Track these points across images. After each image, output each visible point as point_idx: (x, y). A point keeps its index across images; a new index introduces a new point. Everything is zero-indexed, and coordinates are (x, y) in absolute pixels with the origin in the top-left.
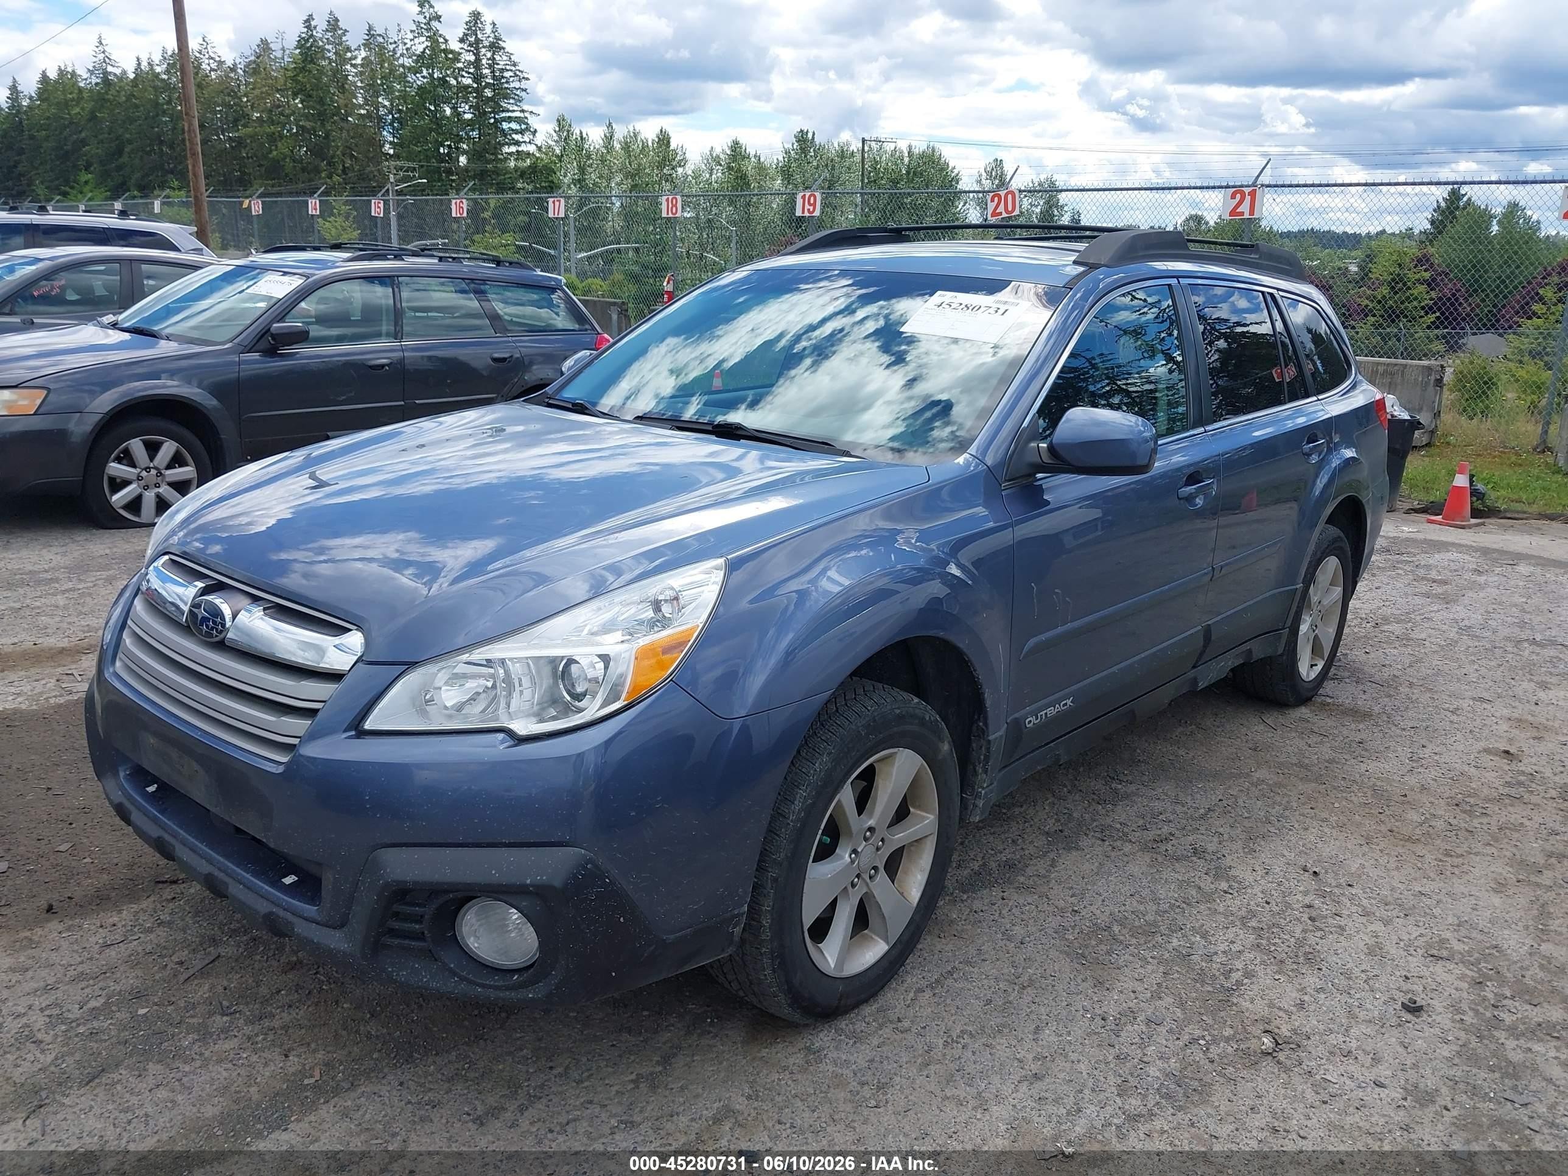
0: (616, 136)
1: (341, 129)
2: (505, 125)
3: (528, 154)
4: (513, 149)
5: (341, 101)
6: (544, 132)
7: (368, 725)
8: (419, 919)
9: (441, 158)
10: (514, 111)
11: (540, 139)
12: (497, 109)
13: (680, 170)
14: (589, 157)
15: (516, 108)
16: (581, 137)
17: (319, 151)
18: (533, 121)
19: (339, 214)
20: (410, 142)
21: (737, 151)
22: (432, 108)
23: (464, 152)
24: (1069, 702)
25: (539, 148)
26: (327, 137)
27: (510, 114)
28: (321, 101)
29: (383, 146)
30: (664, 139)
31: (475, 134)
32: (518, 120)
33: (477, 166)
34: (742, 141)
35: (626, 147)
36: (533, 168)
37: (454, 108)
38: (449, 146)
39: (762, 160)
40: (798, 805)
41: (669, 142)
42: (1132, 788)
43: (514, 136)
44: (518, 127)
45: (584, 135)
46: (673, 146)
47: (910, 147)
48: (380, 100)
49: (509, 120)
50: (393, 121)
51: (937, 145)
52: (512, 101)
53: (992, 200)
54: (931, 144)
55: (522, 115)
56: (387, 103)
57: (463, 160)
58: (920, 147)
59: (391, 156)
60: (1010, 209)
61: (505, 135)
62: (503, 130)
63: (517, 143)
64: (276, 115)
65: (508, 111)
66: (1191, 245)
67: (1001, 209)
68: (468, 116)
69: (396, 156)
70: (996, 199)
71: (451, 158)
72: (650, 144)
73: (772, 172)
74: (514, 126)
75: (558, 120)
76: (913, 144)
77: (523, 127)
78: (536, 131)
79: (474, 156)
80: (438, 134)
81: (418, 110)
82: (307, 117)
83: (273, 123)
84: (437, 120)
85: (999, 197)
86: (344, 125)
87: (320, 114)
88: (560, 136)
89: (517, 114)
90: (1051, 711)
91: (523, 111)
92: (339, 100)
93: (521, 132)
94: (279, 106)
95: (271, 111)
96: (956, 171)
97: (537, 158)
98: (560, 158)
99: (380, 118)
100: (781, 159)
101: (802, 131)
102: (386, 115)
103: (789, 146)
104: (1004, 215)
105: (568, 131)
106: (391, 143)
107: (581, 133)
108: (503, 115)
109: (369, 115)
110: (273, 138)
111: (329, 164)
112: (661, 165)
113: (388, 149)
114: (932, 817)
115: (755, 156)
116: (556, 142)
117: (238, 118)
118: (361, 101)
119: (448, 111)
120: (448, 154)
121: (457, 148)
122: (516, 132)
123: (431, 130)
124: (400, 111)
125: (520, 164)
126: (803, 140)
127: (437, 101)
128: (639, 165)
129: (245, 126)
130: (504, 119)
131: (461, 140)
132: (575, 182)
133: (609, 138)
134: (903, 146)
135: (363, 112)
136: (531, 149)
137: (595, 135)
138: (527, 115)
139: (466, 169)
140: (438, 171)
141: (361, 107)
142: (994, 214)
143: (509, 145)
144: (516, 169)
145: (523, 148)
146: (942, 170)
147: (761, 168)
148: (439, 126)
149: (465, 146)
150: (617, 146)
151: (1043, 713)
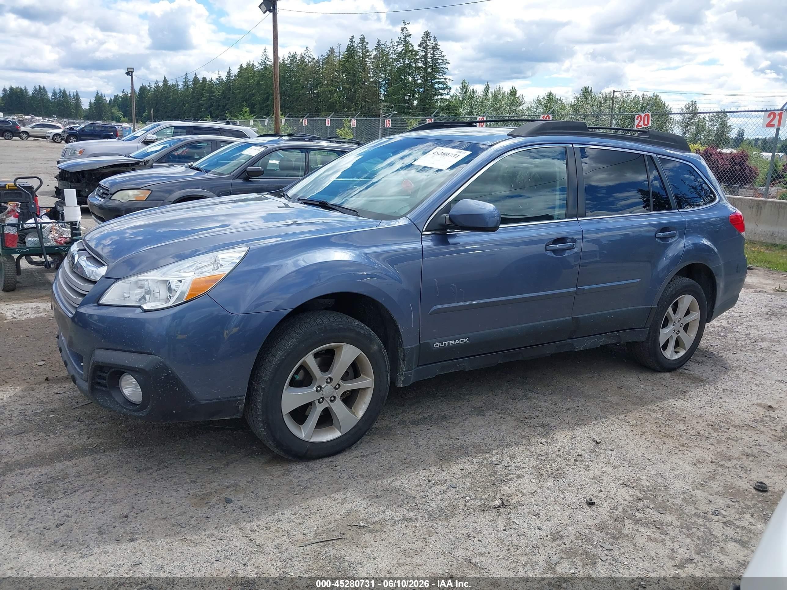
0: (490, 90)
1: (362, 88)
2: (436, 86)
3: (446, 100)
4: (439, 97)
5: (363, 75)
6: (455, 89)
7: (101, 302)
8: (104, 379)
9: (405, 102)
10: (441, 79)
11: (452, 92)
12: (434, 78)
13: (521, 107)
14: (476, 101)
15: (442, 77)
16: (473, 92)
17: (351, 99)
18: (449, 83)
19: (346, 127)
20: (392, 94)
21: (550, 98)
22: (403, 78)
23: (417, 99)
24: (465, 340)
25: (452, 97)
26: (355, 92)
27: (438, 80)
28: (354, 76)
29: (380, 96)
30: (513, 93)
31: (422, 90)
32: (442, 83)
33: (422, 105)
34: (554, 92)
35: (495, 96)
36: (448, 106)
37: (413, 78)
38: (410, 96)
39: (564, 101)
40: (277, 358)
41: (516, 94)
42: (536, 395)
43: (440, 91)
44: (442, 86)
45: (475, 90)
46: (518, 95)
47: (643, 95)
48: (380, 74)
49: (439, 83)
50: (385, 84)
51: (658, 94)
52: (440, 74)
53: (637, 119)
54: (656, 93)
55: (445, 81)
56: (383, 76)
57: (415, 102)
58: (649, 95)
59: (383, 101)
60: (646, 123)
61: (436, 91)
62: (435, 88)
63: (442, 94)
64: (334, 81)
65: (438, 79)
66: (591, 130)
67: (642, 123)
68: (419, 81)
69: (385, 101)
70: (639, 118)
71: (410, 102)
72: (506, 94)
73: (568, 108)
74: (441, 86)
75: (462, 83)
76: (645, 93)
77: (445, 86)
78: (450, 88)
79: (421, 101)
80: (405, 90)
81: (397, 78)
82: (347, 83)
83: (332, 86)
84: (405, 83)
85: (641, 117)
86: (363, 86)
87: (353, 81)
88: (462, 91)
89: (443, 80)
90: (452, 342)
91: (445, 79)
92: (362, 75)
93: (444, 89)
94: (335, 78)
95: (332, 80)
96: (669, 108)
97: (450, 102)
98: (462, 102)
99: (379, 83)
100: (573, 101)
101: (585, 87)
102: (383, 81)
103: (578, 95)
104: (643, 126)
105: (467, 88)
106: (383, 95)
107: (473, 89)
108: (436, 81)
109: (374, 82)
110: (332, 93)
111: (355, 104)
112: (511, 105)
113: (383, 98)
114: (371, 379)
115: (560, 100)
116: (460, 93)
117: (318, 83)
118: (371, 75)
119: (410, 79)
120: (409, 100)
121: (413, 97)
122: (441, 89)
123: (402, 88)
124: (389, 79)
125: (442, 104)
126: (586, 92)
127: (406, 74)
128: (501, 105)
129: (320, 87)
130: (436, 83)
131: (415, 93)
132: (468, 113)
133: (486, 91)
134: (640, 95)
135: (372, 80)
136: (448, 97)
137: (479, 89)
138: (447, 80)
139: (417, 107)
140: (403, 108)
141: (372, 77)
142: (638, 126)
143: (438, 95)
144: (440, 107)
145: (445, 97)
146: (660, 107)
147: (562, 106)
148: (406, 86)
149: (417, 96)
150: (490, 95)
151: (447, 342)
